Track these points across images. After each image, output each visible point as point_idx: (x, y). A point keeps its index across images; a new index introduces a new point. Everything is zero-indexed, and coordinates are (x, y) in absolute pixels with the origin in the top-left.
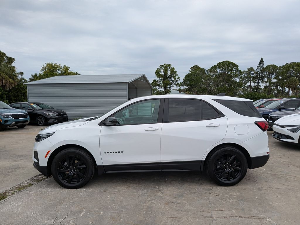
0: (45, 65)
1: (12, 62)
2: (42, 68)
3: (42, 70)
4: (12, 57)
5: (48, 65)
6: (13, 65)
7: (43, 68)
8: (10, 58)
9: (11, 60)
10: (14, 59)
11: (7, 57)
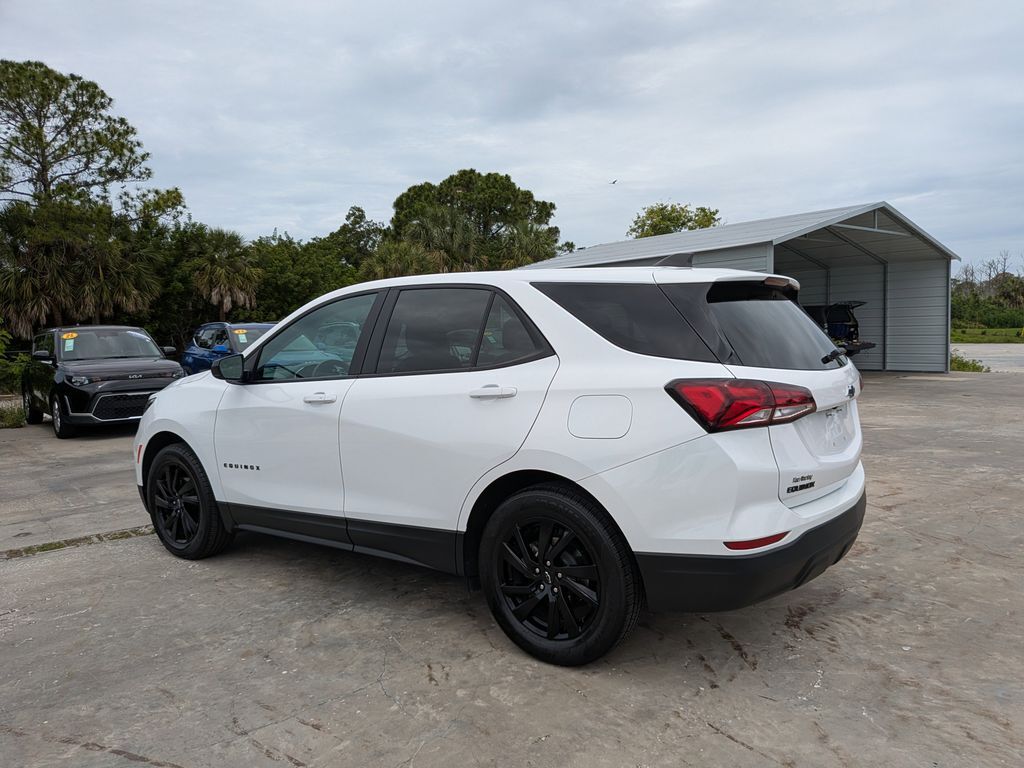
0: (643, 214)
1: (549, 215)
2: (634, 226)
3: (634, 230)
4: (548, 201)
5: (651, 213)
6: (552, 222)
7: (636, 222)
8: (544, 203)
9: (546, 210)
10: (552, 206)
11: (537, 203)
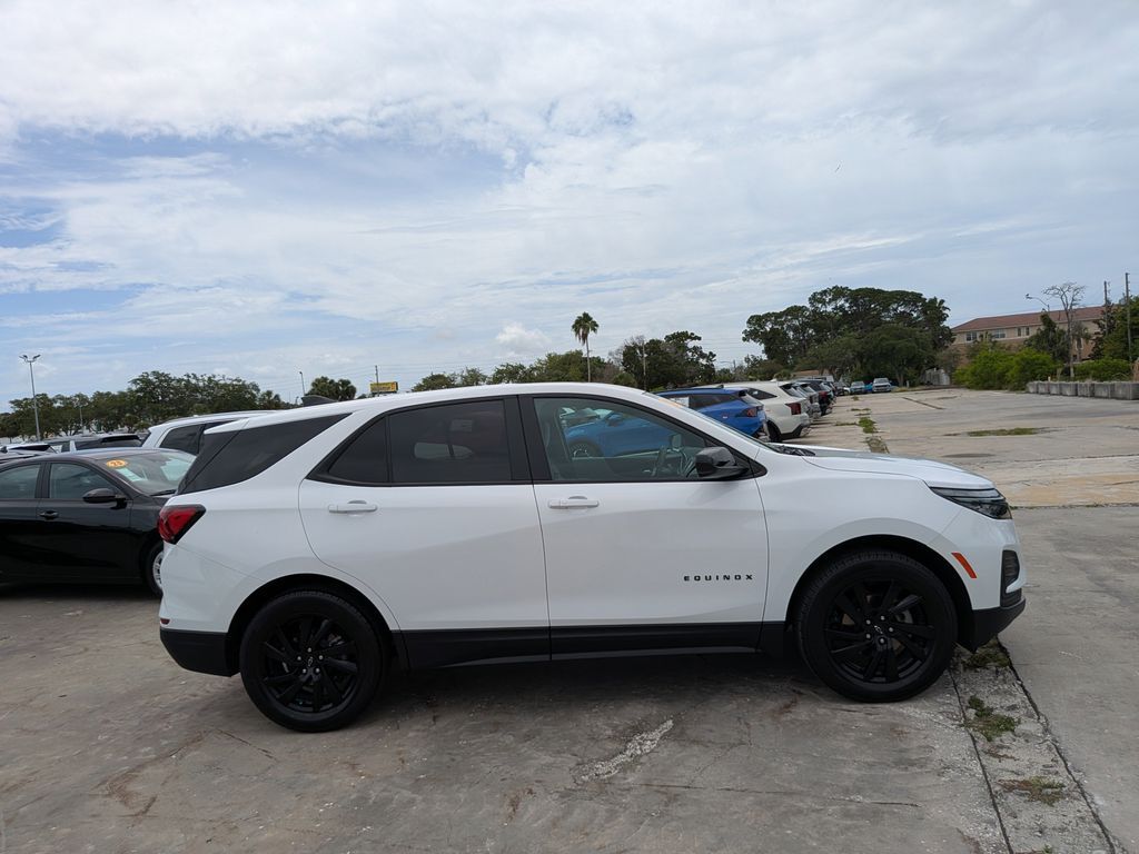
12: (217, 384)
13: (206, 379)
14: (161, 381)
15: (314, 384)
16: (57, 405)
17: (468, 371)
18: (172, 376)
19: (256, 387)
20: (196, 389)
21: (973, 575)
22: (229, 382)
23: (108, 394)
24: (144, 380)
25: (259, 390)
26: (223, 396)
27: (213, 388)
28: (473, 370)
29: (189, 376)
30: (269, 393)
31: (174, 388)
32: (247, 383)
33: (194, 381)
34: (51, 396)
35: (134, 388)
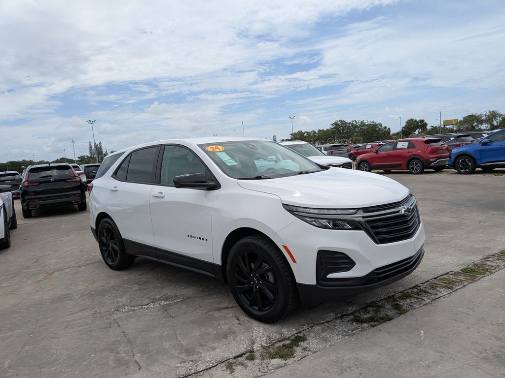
12: (364, 123)
13: (360, 122)
14: (343, 124)
15: (407, 122)
16: (306, 135)
17: (490, 112)
18: (347, 122)
19: (381, 125)
20: (356, 127)
21: (294, 261)
22: (369, 123)
23: (323, 130)
24: (336, 124)
25: (382, 126)
26: (367, 129)
27: (363, 126)
28: (493, 112)
29: (353, 121)
30: (385, 127)
31: (348, 127)
32: (377, 123)
33: (355, 123)
34: (303, 132)
35: (332, 127)
